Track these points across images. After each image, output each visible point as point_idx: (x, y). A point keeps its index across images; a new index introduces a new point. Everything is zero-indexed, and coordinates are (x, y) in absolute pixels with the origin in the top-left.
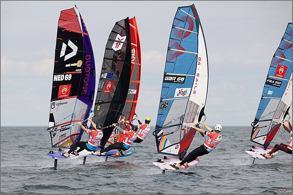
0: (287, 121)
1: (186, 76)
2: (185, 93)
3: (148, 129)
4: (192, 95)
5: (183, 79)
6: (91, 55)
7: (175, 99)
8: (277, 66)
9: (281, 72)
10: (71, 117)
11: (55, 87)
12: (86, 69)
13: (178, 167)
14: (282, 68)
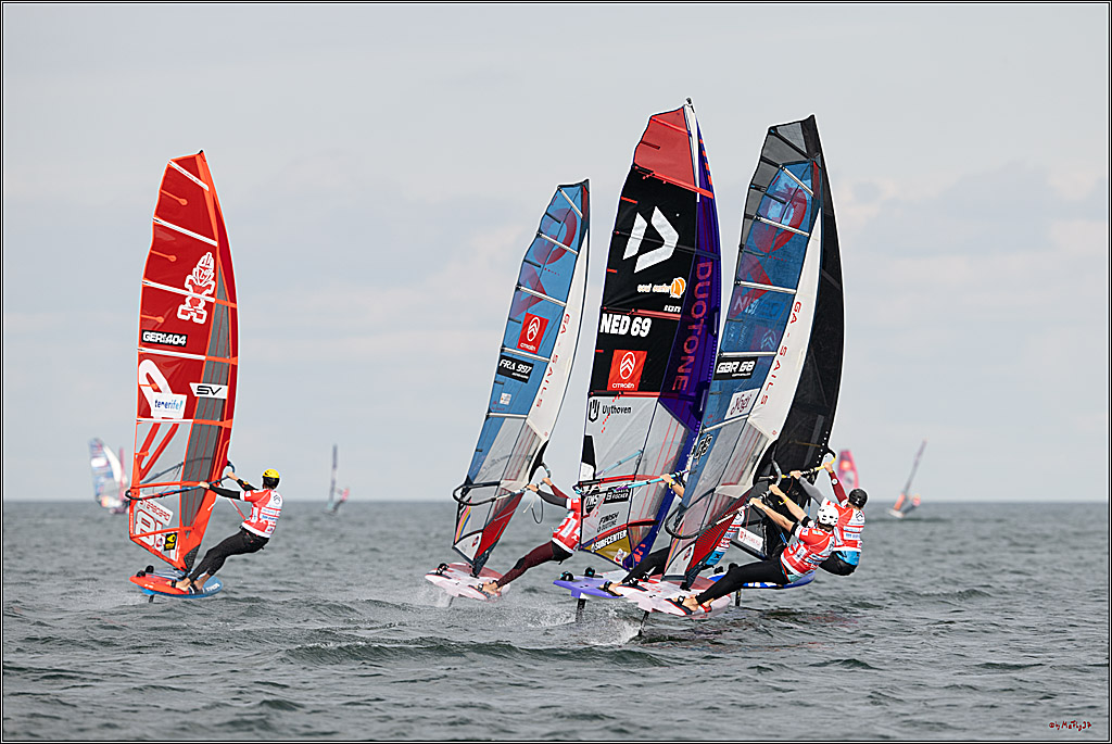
1: (758, 357)
6: (713, 265)
8: (522, 317)
9: (532, 335)
10: (636, 461)
11: (602, 351)
12: (694, 307)
13: (691, 608)
14: (535, 325)
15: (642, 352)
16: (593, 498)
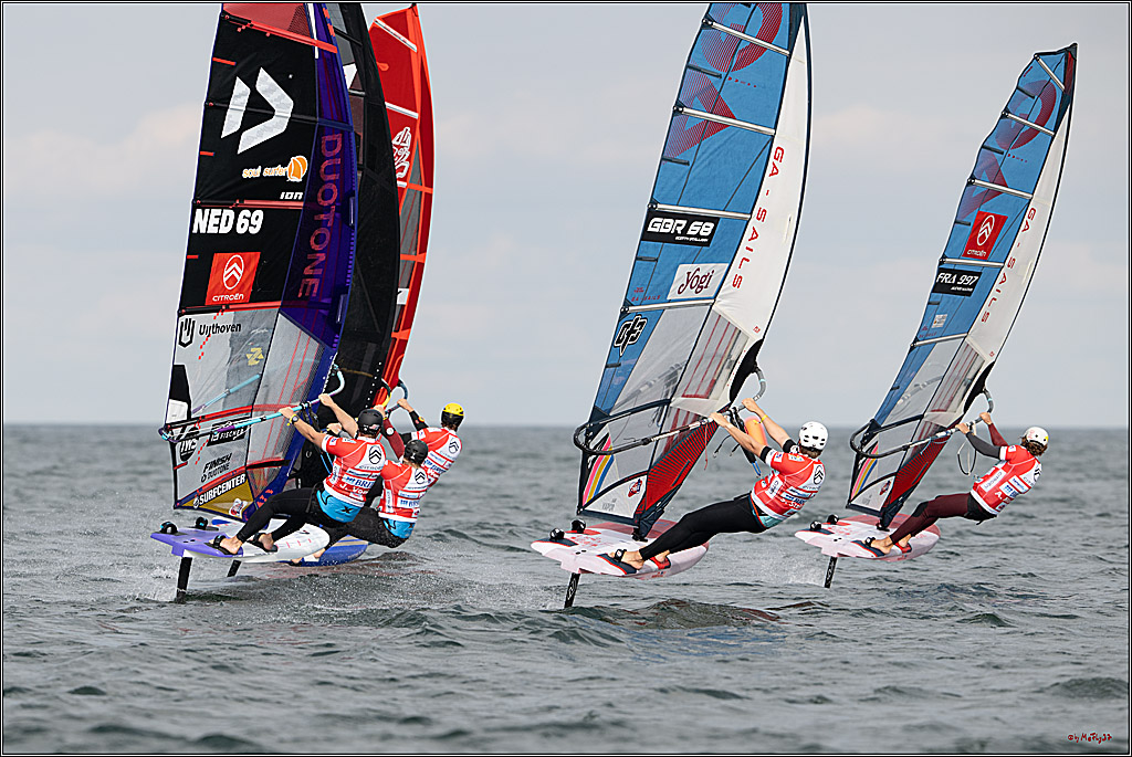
0: (981, 419)
1: (718, 219)
2: (704, 285)
3: (453, 449)
4: (726, 292)
5: (707, 229)
6: (343, 137)
7: (670, 307)
8: (972, 218)
9: (983, 237)
10: (253, 389)
11: (197, 256)
12: (321, 191)
13: (634, 564)
14: (988, 224)
15: (253, 254)
16: (190, 442)
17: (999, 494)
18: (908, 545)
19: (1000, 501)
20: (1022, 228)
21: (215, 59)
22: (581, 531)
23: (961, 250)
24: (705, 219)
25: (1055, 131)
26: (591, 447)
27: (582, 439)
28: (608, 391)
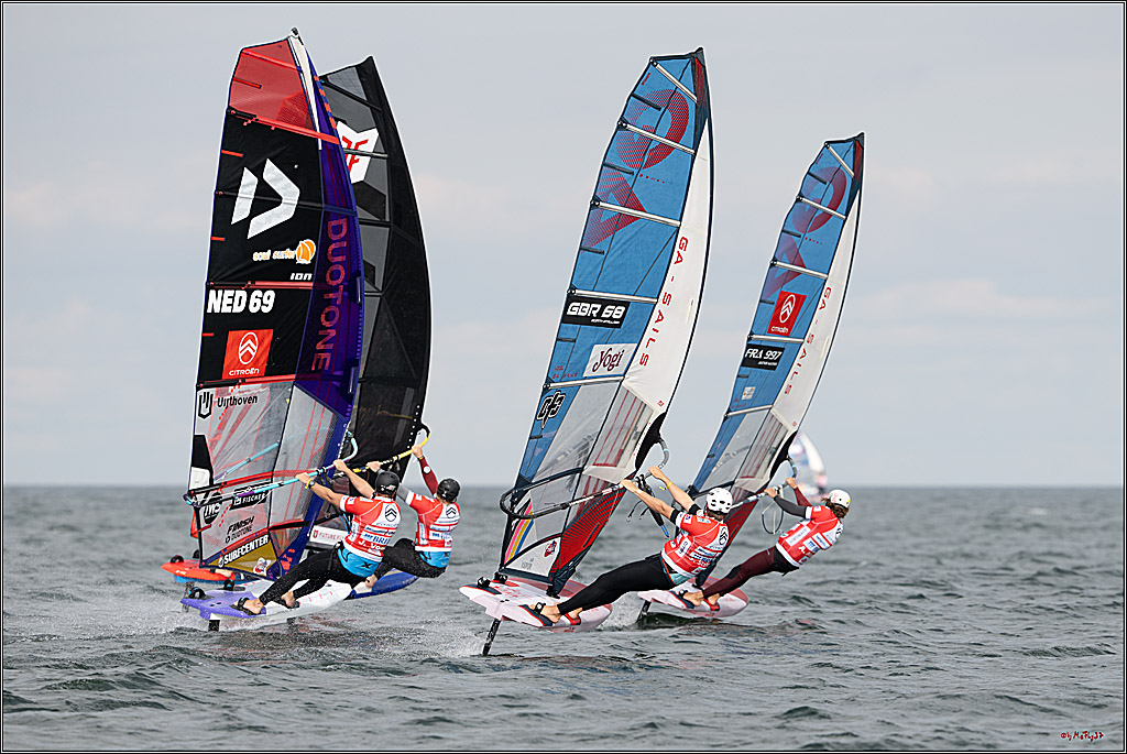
2: (615, 363)
4: (634, 370)
5: (619, 312)
6: (348, 222)
7: (585, 384)
8: (775, 297)
9: (785, 315)
10: (273, 456)
11: (212, 334)
12: (329, 272)
13: (552, 618)
14: (789, 303)
15: (266, 331)
16: (213, 506)
17: (802, 549)
18: (717, 604)
19: (803, 555)
20: (819, 306)
21: (224, 152)
22: (503, 582)
23: (766, 328)
24: (617, 303)
25: (847, 215)
26: (516, 511)
27: (507, 503)
28: (532, 460)
